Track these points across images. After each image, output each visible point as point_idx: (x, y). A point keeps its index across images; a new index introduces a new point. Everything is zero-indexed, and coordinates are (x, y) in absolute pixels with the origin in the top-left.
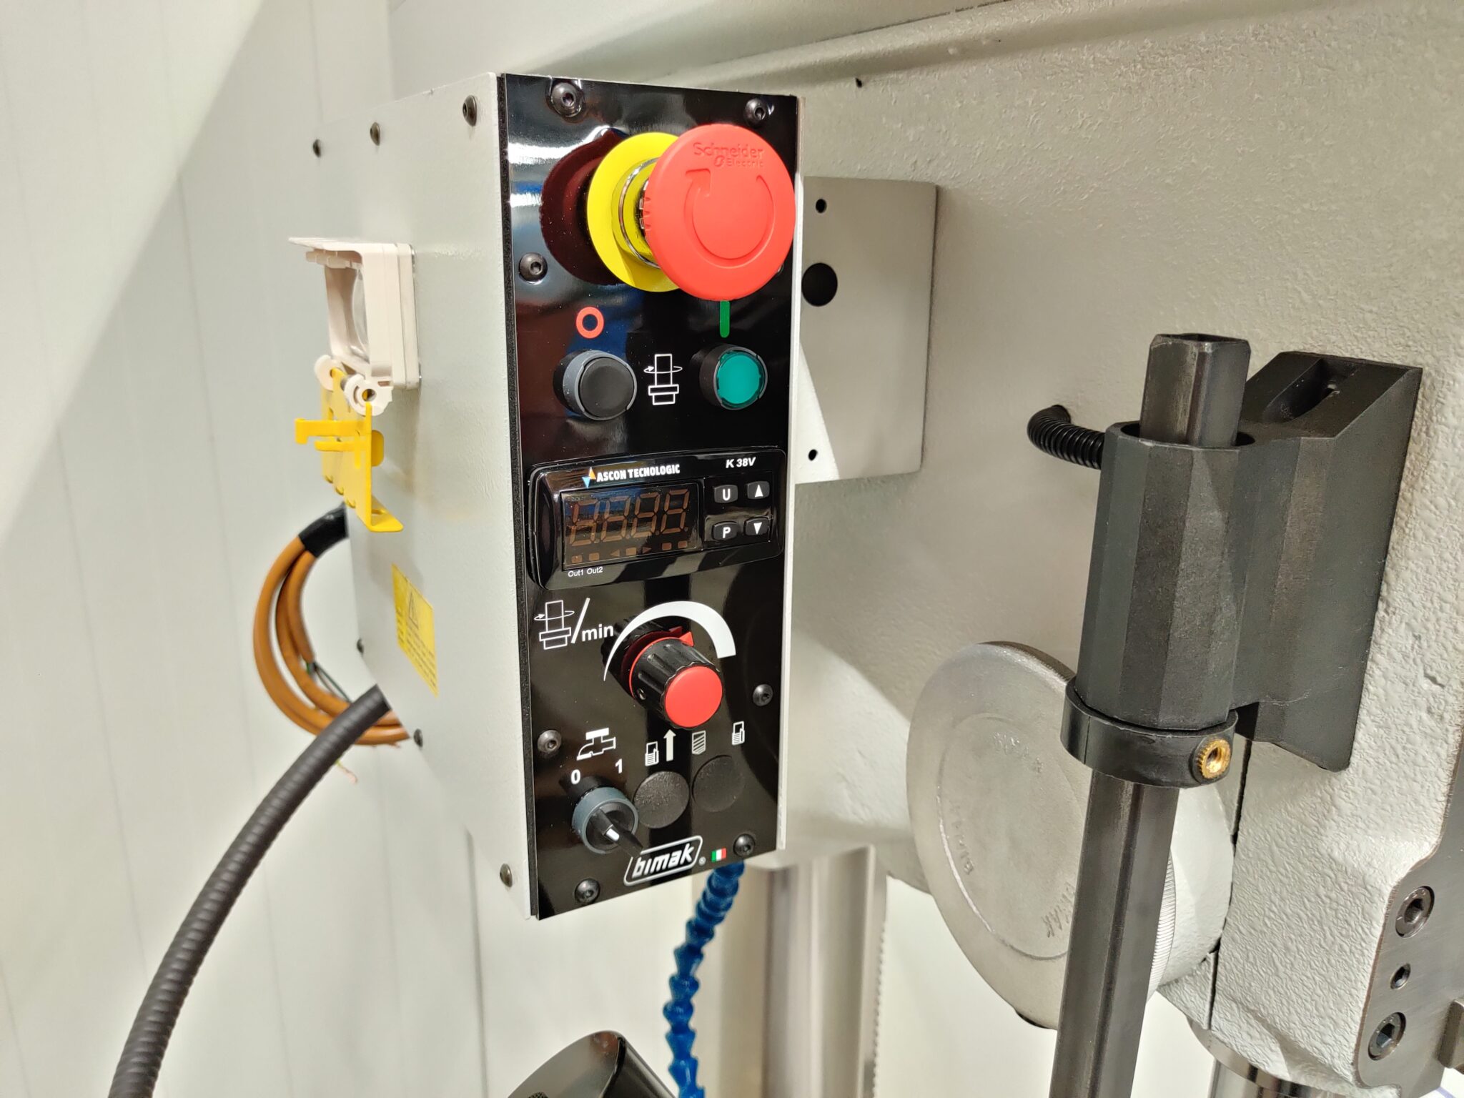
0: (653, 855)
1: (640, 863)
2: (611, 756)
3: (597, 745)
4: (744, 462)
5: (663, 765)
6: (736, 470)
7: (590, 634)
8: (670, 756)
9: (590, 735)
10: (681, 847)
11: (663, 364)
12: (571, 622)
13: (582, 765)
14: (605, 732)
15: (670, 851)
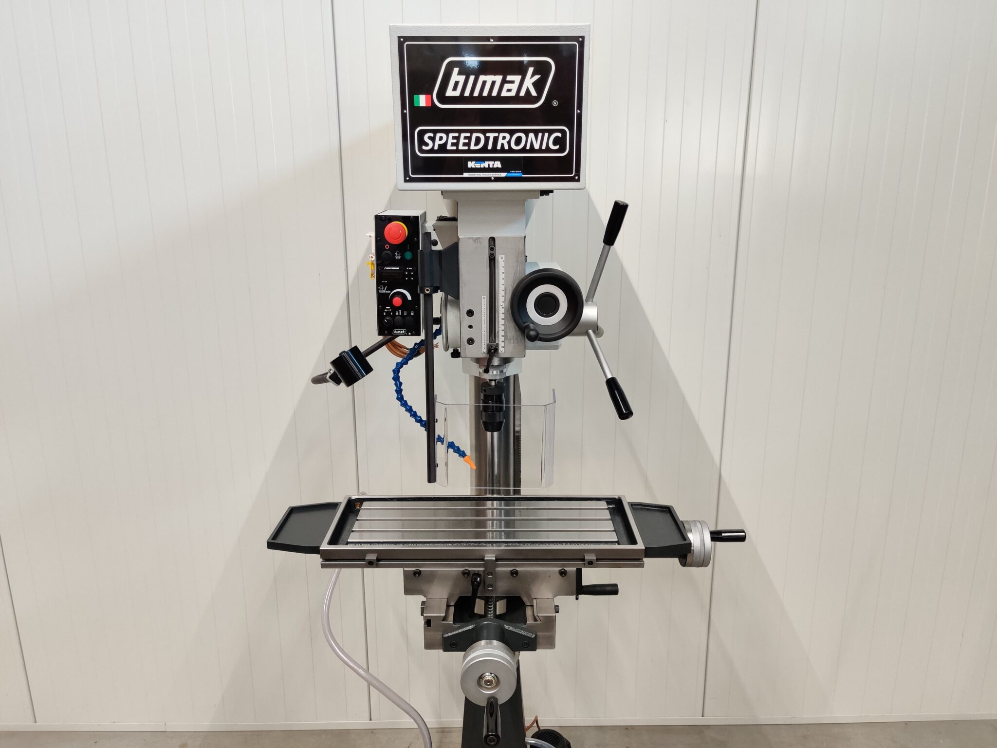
0: (398, 330)
1: (395, 331)
2: (390, 312)
3: (388, 309)
4: (410, 268)
5: (399, 315)
6: (408, 270)
7: (387, 292)
8: (400, 314)
9: (387, 308)
10: (403, 330)
11: (398, 253)
12: (384, 289)
13: (385, 312)
14: (389, 308)
15: (401, 330)
